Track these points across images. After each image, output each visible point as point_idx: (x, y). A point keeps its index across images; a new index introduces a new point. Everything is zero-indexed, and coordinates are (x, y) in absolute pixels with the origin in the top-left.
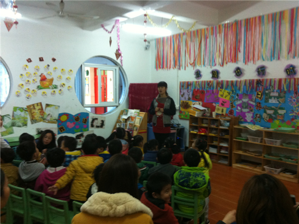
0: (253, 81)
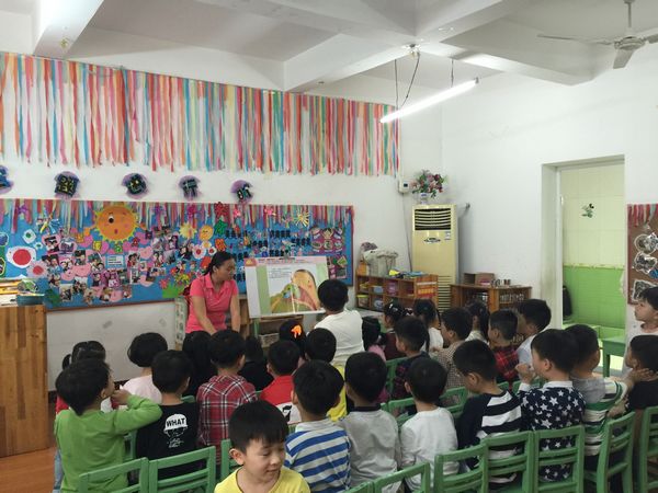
0: (174, 205)
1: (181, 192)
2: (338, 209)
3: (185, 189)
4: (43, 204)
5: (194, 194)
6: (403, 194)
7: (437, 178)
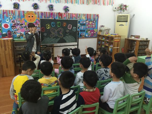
1: (49, 9)
2: (94, 15)
3: (50, 8)
4: (10, 11)
5: (52, 10)
6: (114, 11)
7: (125, 6)
